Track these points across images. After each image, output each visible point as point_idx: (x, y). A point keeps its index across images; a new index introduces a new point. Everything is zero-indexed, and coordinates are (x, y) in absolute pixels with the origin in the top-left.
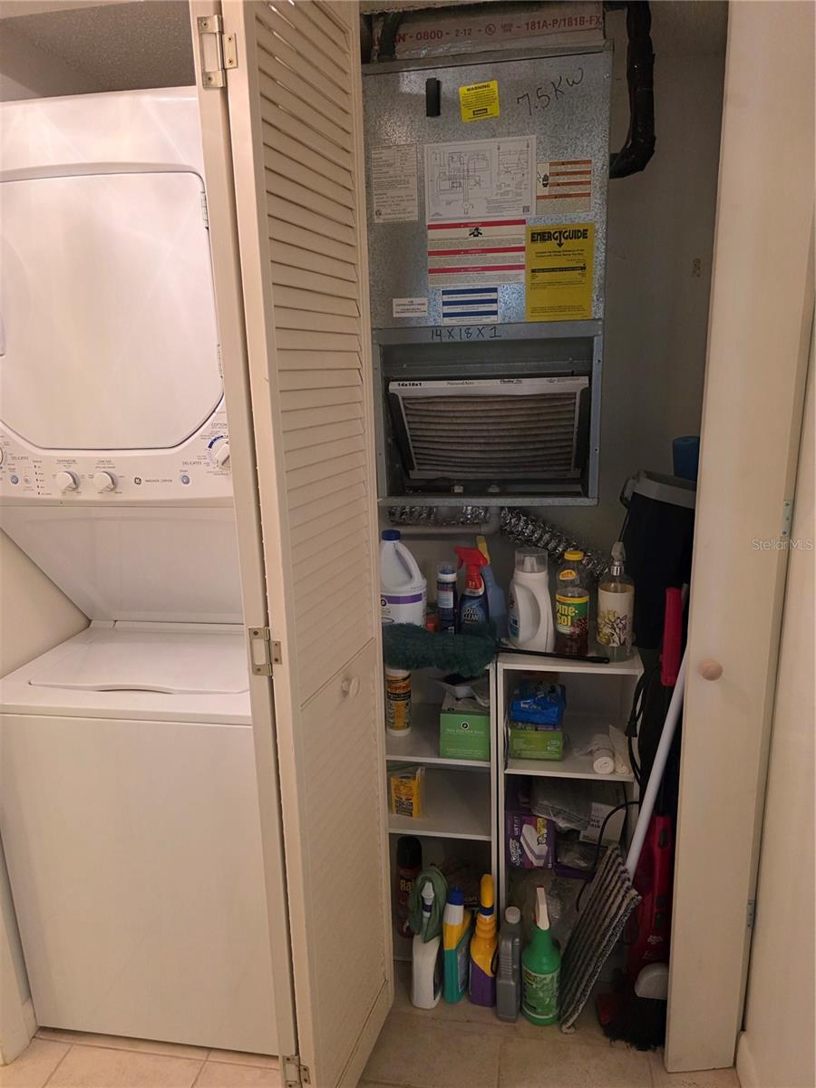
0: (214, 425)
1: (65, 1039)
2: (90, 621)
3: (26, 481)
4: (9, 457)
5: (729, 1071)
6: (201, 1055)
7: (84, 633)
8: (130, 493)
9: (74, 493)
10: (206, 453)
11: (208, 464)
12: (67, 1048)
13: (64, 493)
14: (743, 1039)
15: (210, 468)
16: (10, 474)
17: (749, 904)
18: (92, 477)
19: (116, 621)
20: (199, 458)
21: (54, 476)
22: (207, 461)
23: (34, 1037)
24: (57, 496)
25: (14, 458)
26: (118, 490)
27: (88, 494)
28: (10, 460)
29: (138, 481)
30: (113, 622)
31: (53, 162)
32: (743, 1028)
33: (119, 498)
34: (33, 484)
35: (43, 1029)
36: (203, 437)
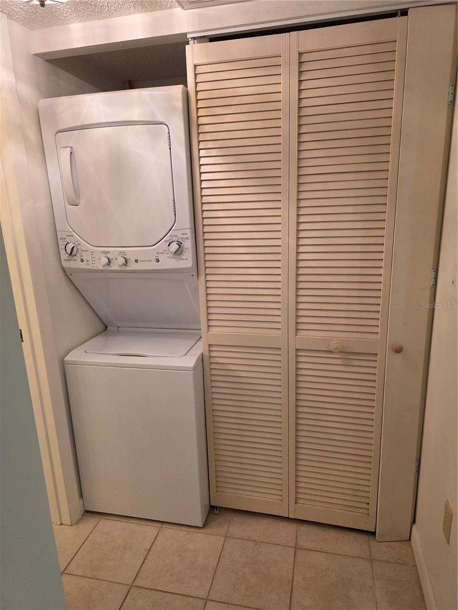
0: (171, 236)
1: (98, 516)
2: (107, 327)
3: (87, 261)
4: (80, 250)
5: (407, 542)
6: (159, 525)
7: (104, 332)
8: (133, 266)
9: (108, 266)
10: (167, 249)
11: (168, 254)
12: (98, 520)
13: (103, 266)
14: (414, 527)
15: (168, 255)
16: (80, 258)
17: (417, 461)
18: (116, 259)
19: (119, 327)
20: (164, 250)
21: (100, 259)
22: (168, 252)
23: (83, 515)
24: (101, 268)
25: (82, 251)
26: (128, 265)
27: (115, 267)
28: (80, 252)
29: (137, 261)
30: (117, 328)
31: (104, 121)
32: (414, 522)
33: (128, 268)
34: (90, 262)
35: (87, 512)
36: (166, 241)
